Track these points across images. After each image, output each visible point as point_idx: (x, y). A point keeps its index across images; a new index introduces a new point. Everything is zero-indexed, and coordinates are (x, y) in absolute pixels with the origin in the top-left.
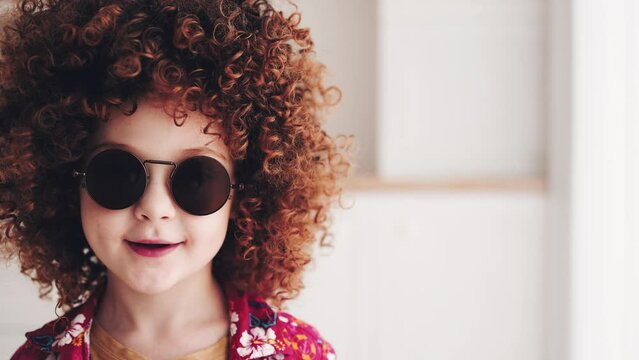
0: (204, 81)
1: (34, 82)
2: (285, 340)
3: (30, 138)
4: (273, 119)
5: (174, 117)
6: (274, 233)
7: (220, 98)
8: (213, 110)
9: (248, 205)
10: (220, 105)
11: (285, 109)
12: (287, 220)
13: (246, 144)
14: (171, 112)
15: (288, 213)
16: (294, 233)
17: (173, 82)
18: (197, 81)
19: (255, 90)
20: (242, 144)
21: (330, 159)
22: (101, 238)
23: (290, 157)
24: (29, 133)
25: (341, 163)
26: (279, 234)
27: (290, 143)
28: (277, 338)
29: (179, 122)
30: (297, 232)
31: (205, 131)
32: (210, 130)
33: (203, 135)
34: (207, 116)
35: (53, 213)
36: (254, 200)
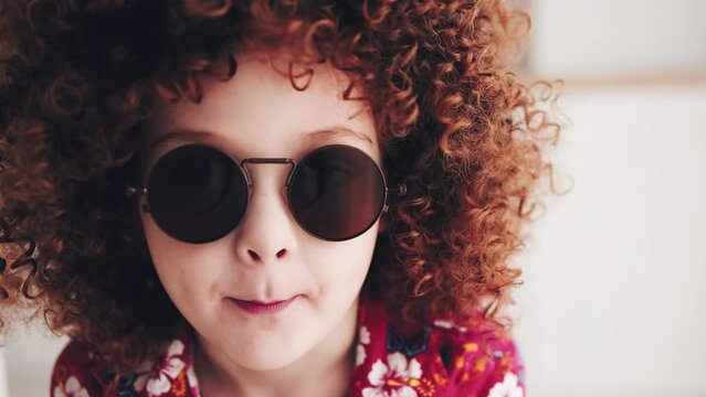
0: (335, 11)
1: (41, 42)
2: (436, 377)
3: (43, 136)
4: (449, 68)
5: (291, 78)
6: (462, 247)
7: (364, 39)
8: (355, 60)
9: (412, 210)
10: (365, 50)
11: (464, 49)
12: (479, 226)
13: (416, 112)
14: (285, 69)
15: (481, 215)
16: (492, 243)
17: (284, 14)
18: (324, 12)
19: (418, 21)
20: (409, 112)
21: (528, 119)
22: (188, 291)
23: (478, 127)
24: (38, 130)
25: (544, 124)
26: (470, 248)
27: (474, 103)
28: (423, 376)
29: (300, 83)
30: (498, 241)
31: (346, 96)
32: (354, 94)
33: (342, 102)
34: (345, 70)
35: (99, 250)
36: (420, 201)
